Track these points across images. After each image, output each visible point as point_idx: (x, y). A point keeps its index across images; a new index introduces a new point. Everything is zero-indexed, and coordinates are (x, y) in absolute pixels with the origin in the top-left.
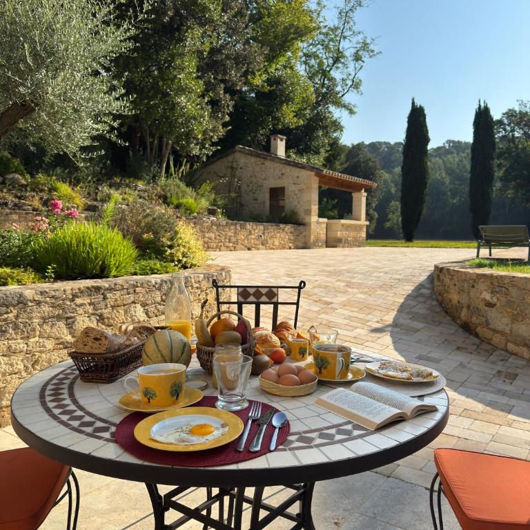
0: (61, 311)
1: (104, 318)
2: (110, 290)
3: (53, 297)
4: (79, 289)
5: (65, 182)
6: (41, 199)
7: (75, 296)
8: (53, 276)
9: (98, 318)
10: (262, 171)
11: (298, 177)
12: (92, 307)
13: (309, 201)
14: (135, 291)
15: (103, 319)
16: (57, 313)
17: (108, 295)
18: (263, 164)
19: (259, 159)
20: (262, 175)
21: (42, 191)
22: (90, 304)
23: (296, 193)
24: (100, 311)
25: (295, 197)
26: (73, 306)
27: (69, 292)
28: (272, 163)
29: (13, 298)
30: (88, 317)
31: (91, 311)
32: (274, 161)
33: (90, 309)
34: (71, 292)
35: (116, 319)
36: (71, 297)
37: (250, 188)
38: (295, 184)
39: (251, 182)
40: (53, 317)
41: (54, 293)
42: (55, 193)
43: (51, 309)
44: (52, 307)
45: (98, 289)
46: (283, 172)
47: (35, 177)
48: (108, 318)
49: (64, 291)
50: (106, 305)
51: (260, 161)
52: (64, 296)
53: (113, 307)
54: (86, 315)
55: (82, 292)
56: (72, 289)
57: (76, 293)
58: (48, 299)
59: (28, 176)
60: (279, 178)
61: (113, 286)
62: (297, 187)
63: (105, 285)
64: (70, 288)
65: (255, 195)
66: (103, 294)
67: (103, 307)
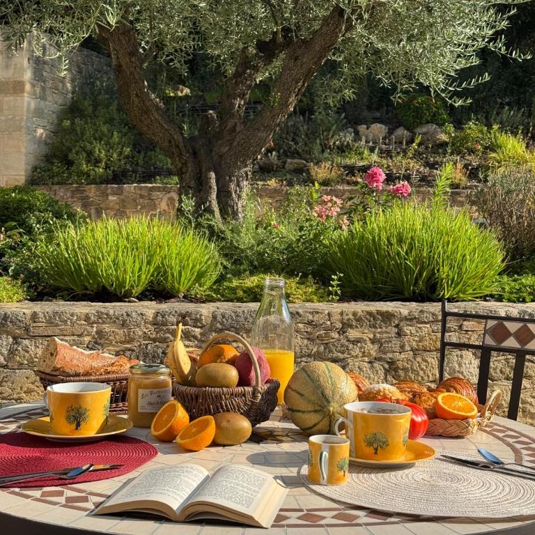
0: (322, 348)
1: (398, 368)
2: (411, 320)
3: (310, 323)
4: (355, 314)
5: (515, 134)
6: (466, 166)
7: (346, 325)
8: (339, 292)
9: (387, 366)
12: (376, 347)
14: (460, 327)
15: (396, 370)
16: (315, 350)
17: (407, 329)
21: (472, 151)
22: (373, 341)
24: (390, 355)
26: (344, 341)
27: (336, 317)
29: (246, 319)
30: (370, 362)
31: (374, 354)
33: (373, 349)
34: (339, 317)
35: (421, 373)
36: (339, 325)
40: (309, 356)
41: (311, 317)
42: (493, 155)
43: (306, 341)
44: (308, 339)
45: (387, 317)
47: (463, 129)
48: (405, 370)
49: (329, 314)
50: (402, 347)
52: (329, 323)
53: (415, 351)
54: (366, 359)
55: (359, 320)
56: (342, 314)
57: (348, 320)
58: (301, 326)
59: (450, 128)
61: (416, 315)
63: (402, 310)
64: (340, 311)
66: (397, 326)
67: (398, 349)
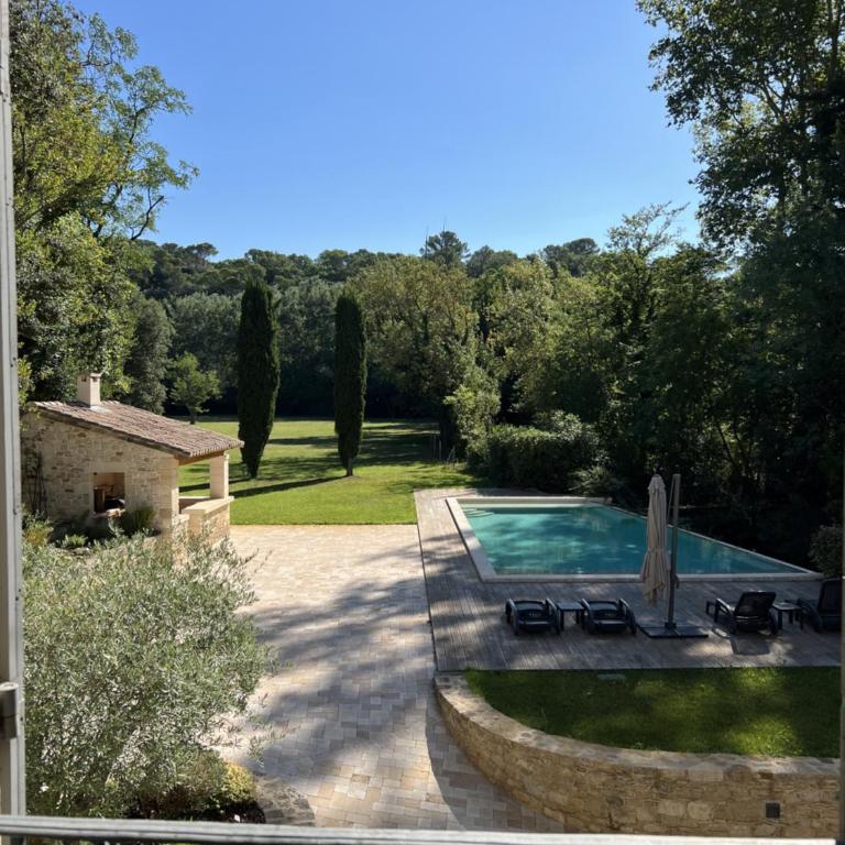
10: (81, 446)
11: (146, 460)
13: (166, 496)
18: (82, 435)
19: (74, 428)
20: (80, 452)
23: (145, 483)
25: (143, 489)
28: (101, 436)
32: (103, 433)
37: (58, 471)
38: (140, 469)
39: (61, 463)
46: (120, 451)
51: (75, 431)
60: (112, 459)
62: (146, 474)
65: (69, 483)
